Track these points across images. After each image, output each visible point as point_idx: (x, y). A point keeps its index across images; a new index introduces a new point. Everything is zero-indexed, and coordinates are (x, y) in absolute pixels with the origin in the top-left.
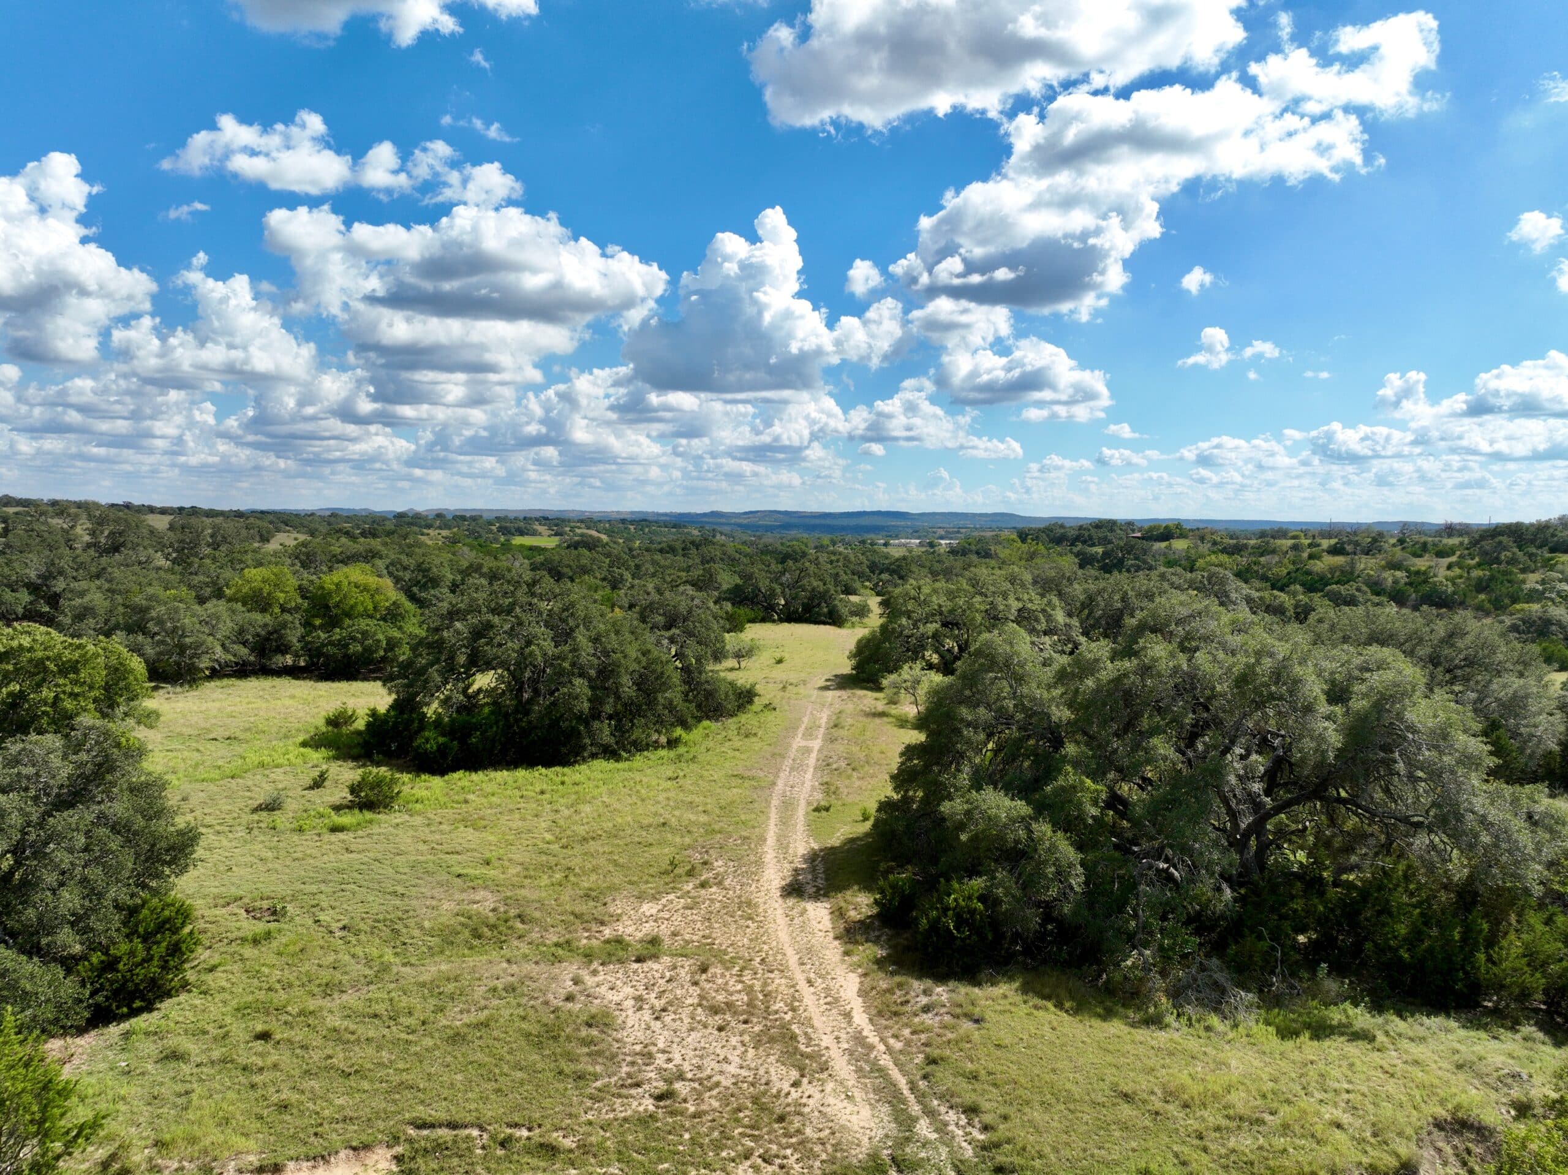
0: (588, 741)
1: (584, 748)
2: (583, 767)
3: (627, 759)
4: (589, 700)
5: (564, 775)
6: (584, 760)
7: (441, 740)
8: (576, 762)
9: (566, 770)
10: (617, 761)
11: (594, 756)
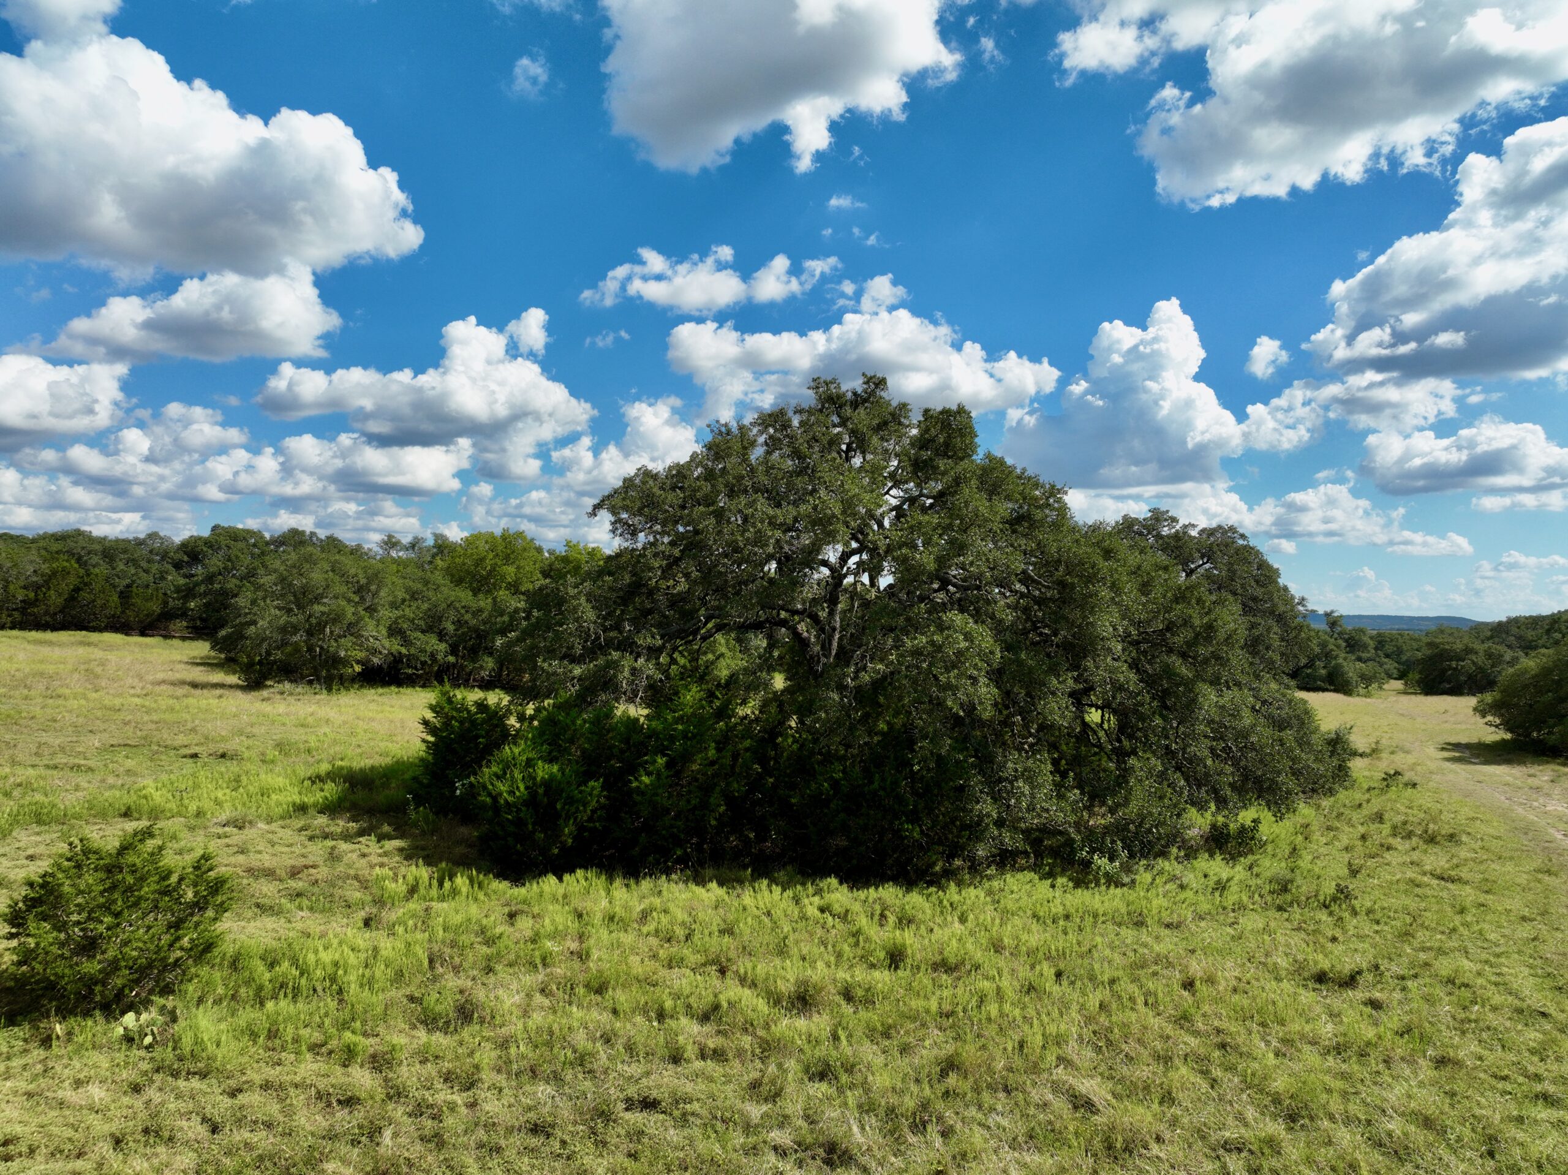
0: (987, 807)
1: (975, 829)
2: (974, 895)
3: (1112, 881)
4: (997, 676)
5: (905, 921)
6: (975, 868)
7: (543, 770)
8: (949, 874)
9: (916, 900)
10: (1078, 883)
11: (1005, 860)
